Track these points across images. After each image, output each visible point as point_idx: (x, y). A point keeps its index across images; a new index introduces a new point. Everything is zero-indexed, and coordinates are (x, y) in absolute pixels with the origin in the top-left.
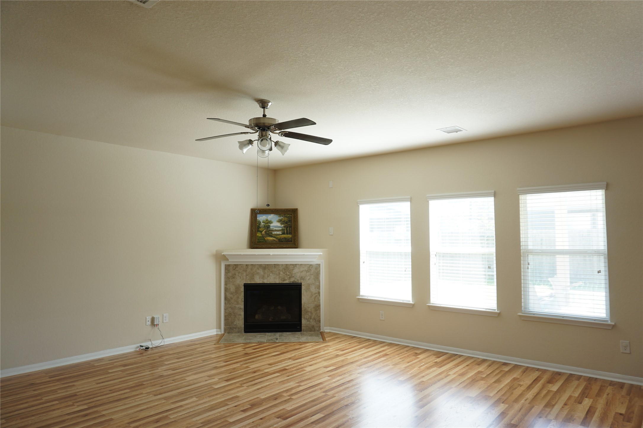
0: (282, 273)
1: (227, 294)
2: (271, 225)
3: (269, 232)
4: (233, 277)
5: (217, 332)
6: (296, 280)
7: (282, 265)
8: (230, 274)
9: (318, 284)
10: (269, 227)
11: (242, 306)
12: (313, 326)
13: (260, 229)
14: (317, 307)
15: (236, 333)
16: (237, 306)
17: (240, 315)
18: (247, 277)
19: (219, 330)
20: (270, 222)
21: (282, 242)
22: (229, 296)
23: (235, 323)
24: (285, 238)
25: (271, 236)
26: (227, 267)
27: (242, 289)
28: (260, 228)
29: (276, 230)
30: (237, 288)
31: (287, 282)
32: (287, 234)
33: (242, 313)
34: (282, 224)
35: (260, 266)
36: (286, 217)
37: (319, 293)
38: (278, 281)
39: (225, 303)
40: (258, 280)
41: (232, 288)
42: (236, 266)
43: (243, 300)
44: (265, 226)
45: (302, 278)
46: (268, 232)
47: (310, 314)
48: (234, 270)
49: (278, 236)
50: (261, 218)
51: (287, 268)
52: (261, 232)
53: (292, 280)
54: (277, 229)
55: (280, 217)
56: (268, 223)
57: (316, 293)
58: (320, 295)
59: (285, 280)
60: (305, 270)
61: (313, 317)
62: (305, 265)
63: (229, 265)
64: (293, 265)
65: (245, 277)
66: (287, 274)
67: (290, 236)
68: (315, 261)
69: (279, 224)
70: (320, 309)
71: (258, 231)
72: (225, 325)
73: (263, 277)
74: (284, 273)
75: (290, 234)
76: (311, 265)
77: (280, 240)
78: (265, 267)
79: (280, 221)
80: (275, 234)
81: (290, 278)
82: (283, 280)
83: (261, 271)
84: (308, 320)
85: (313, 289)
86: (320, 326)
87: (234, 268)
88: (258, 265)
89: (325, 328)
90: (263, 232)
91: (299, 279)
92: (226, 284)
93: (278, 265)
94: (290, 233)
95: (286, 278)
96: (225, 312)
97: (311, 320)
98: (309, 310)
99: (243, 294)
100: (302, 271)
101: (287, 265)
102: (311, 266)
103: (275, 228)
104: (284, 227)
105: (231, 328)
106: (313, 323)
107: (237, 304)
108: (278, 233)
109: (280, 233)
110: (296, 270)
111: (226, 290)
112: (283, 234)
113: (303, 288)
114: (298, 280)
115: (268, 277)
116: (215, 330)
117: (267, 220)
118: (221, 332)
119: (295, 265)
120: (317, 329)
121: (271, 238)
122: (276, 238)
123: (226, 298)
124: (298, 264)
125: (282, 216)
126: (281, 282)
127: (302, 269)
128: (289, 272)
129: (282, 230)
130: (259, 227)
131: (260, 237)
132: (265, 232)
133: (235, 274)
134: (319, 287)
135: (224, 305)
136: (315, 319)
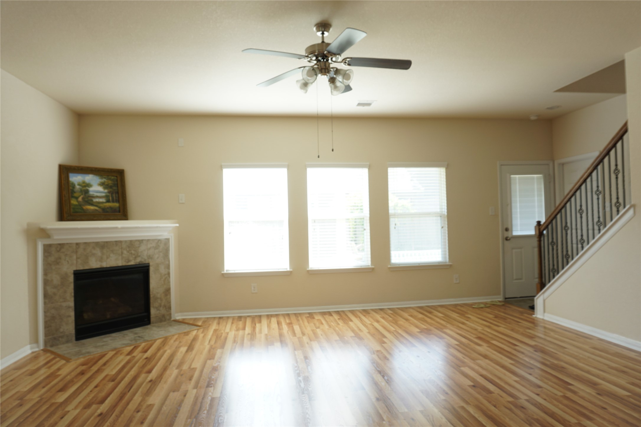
0: (125, 252)
1: (48, 288)
2: (91, 189)
3: (88, 199)
4: (57, 262)
5: (31, 348)
6: (143, 260)
7: (126, 241)
8: (52, 259)
9: (167, 262)
10: (87, 192)
11: (72, 304)
12: (163, 316)
13: (76, 195)
14: (168, 291)
15: (63, 343)
16: (64, 304)
17: (69, 316)
18: (79, 261)
19: (35, 345)
20: (89, 185)
21: (107, 212)
22: (50, 290)
23: (61, 330)
24: (111, 208)
25: (92, 205)
26: (47, 249)
27: (71, 279)
28: (75, 192)
29: (97, 197)
30: (64, 278)
31: (132, 263)
32: (113, 202)
33: (72, 314)
34: (105, 188)
35: (97, 244)
36: (110, 179)
37: (169, 274)
38: (120, 263)
39: (45, 303)
40: (94, 264)
41: (56, 279)
42: (62, 245)
43: (73, 294)
44: (81, 191)
45: (150, 257)
46: (86, 199)
47: (159, 301)
48: (58, 251)
49: (101, 205)
50: (76, 179)
51: (133, 245)
52: (77, 198)
53: (138, 260)
54: (99, 194)
55: (102, 178)
56: (85, 186)
57: (166, 274)
58: (169, 276)
59: (129, 261)
60: (153, 247)
61: (163, 304)
62: (153, 240)
63: (50, 246)
64: (139, 241)
65: (75, 262)
66: (131, 253)
67: (116, 205)
68: (165, 235)
69: (101, 189)
70: (170, 293)
71: (73, 197)
72: (46, 335)
73: (101, 260)
74: (128, 252)
75: (116, 202)
76: (159, 240)
77: (104, 210)
78: (104, 246)
79: (102, 184)
80: (97, 202)
81: (135, 258)
82: (127, 261)
83: (98, 252)
84: (158, 309)
85: (162, 270)
86: (170, 314)
87: (58, 249)
88: (93, 242)
89: (176, 315)
90: (80, 199)
91: (146, 258)
92: (45, 273)
93: (121, 242)
94: (118, 201)
95: (131, 258)
96: (45, 316)
97: (161, 309)
98: (159, 296)
99: (72, 286)
100: (150, 248)
101: (131, 241)
102: (160, 242)
103: (96, 194)
104: (109, 192)
105: (55, 338)
106: (163, 311)
107: (64, 301)
108: (101, 200)
109: (103, 200)
110: (143, 248)
111: (46, 282)
112: (108, 201)
113: (152, 269)
114: (145, 260)
115: (107, 258)
116: (28, 347)
117: (84, 182)
118: (38, 347)
119: (141, 241)
120: (168, 317)
121: (92, 208)
122: (99, 207)
123: (46, 295)
124: (145, 240)
125: (105, 178)
126: (124, 264)
127: (149, 246)
128: (134, 250)
129: (106, 197)
130: (73, 192)
131: (76, 205)
132: (83, 198)
133: (60, 258)
134: (168, 267)
135: (43, 305)
136: (165, 306)
